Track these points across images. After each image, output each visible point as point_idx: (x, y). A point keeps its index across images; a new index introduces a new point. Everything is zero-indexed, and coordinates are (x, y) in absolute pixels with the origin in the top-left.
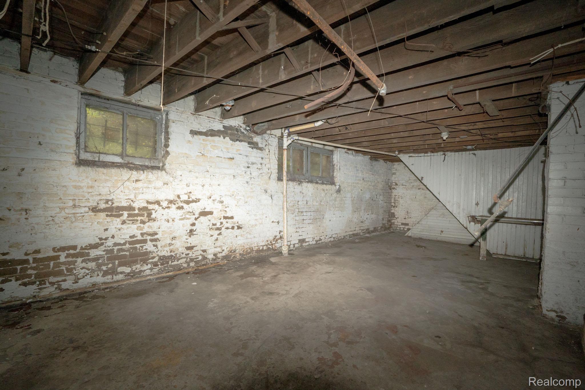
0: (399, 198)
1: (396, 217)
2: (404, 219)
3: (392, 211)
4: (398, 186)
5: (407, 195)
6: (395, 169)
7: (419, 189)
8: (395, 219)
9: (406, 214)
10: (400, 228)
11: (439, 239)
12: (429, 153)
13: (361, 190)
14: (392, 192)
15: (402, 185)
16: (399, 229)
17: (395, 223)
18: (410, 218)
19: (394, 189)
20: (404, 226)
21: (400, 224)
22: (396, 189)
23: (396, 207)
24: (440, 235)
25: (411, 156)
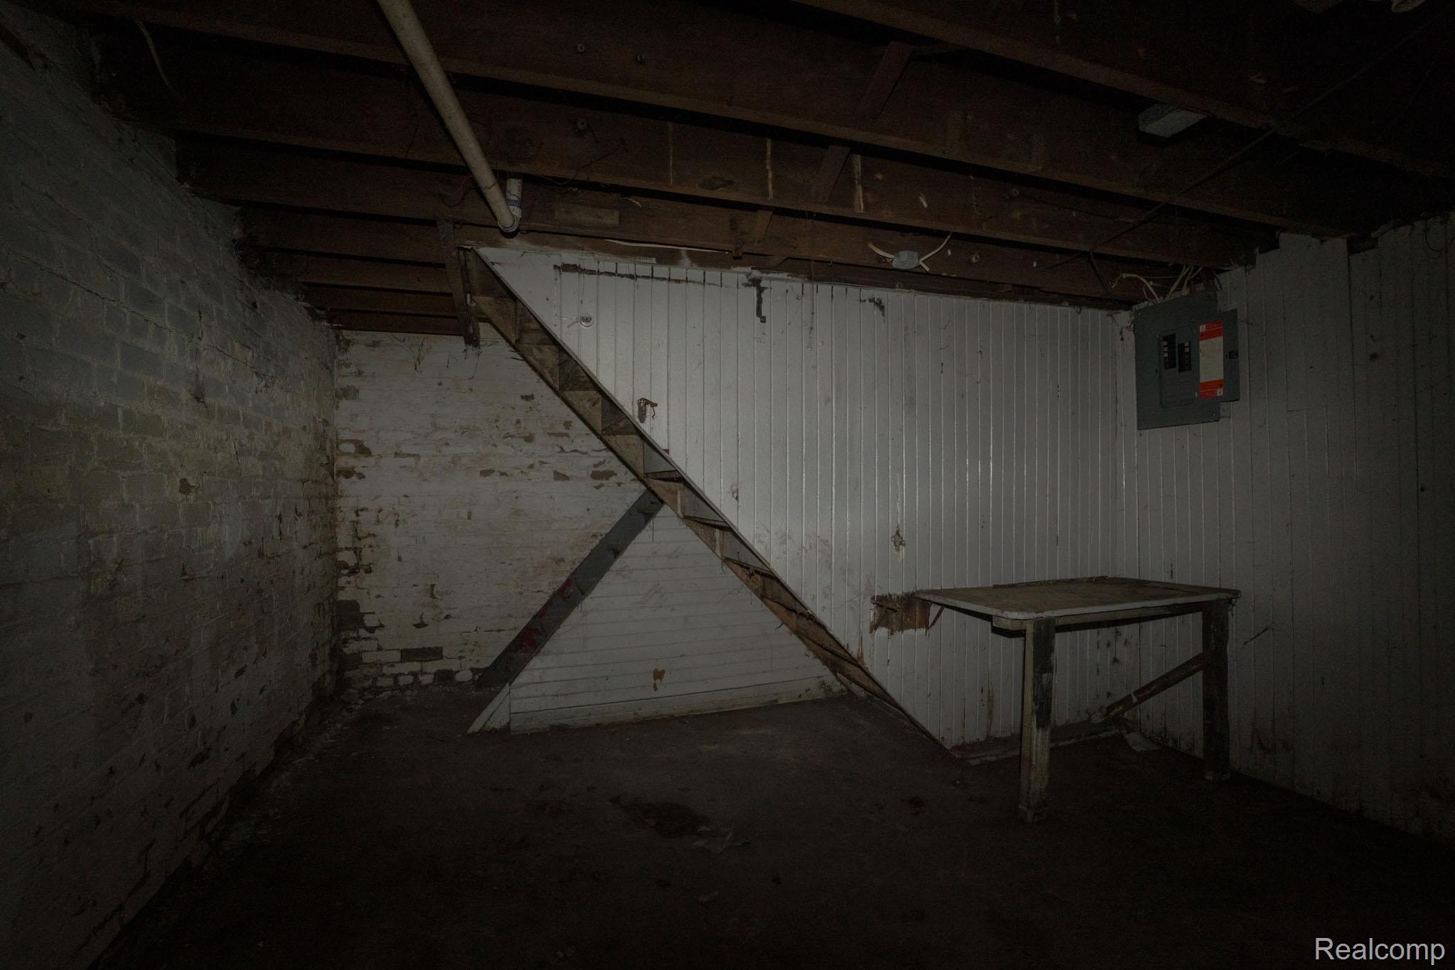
0: (378, 522)
1: (370, 621)
2: (418, 626)
3: (343, 596)
4: (371, 460)
5: (423, 507)
6: (353, 369)
7: (485, 473)
8: (363, 633)
9: (428, 599)
10: (396, 677)
11: (647, 711)
12: (686, 261)
13: (185, 488)
14: (337, 495)
15: (396, 454)
16: (389, 682)
17: (367, 658)
18: (447, 617)
19: (348, 473)
20: (415, 666)
21: (396, 656)
22: (361, 476)
23: (369, 571)
24: (654, 694)
25: (575, 268)
